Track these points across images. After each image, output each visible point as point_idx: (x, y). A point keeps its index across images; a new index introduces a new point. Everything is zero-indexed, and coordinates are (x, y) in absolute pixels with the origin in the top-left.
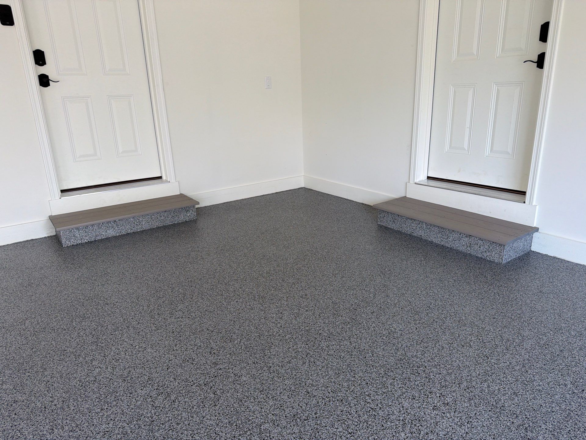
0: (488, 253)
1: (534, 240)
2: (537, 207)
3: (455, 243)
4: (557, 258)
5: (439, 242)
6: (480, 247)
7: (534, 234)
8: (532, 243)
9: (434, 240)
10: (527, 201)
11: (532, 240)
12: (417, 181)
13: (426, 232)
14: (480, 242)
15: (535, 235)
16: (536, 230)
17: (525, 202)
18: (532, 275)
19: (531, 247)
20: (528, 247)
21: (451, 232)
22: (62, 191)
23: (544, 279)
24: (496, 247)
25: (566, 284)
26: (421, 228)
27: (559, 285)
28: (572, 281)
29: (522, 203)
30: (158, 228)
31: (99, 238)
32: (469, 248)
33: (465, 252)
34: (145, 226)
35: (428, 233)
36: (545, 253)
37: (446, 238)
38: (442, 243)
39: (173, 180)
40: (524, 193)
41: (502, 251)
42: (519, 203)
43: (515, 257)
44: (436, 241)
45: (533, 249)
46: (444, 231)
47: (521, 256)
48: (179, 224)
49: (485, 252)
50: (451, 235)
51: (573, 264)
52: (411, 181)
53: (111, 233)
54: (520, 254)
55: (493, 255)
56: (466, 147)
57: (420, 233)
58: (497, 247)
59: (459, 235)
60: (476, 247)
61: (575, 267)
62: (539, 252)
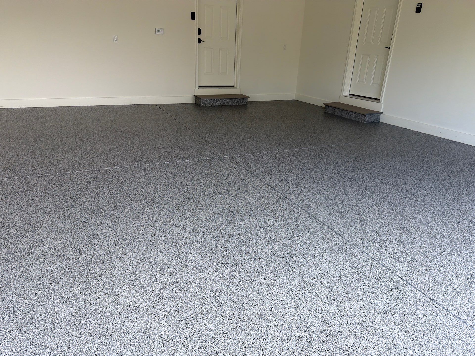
1: (381, 117)
2: (383, 105)
6: (358, 117)
10: (380, 102)
12: (344, 95)
15: (381, 115)
16: (382, 113)
19: (379, 120)
21: (350, 112)
22: (199, 86)
30: (233, 105)
31: (213, 105)
34: (229, 104)
36: (383, 122)
38: (346, 117)
39: (239, 88)
40: (379, 100)
42: (377, 103)
43: (371, 122)
44: (344, 117)
48: (240, 105)
49: (360, 119)
52: (342, 96)
53: (217, 104)
54: (373, 121)
55: (362, 120)
56: (364, 81)
58: (363, 116)
59: (352, 113)
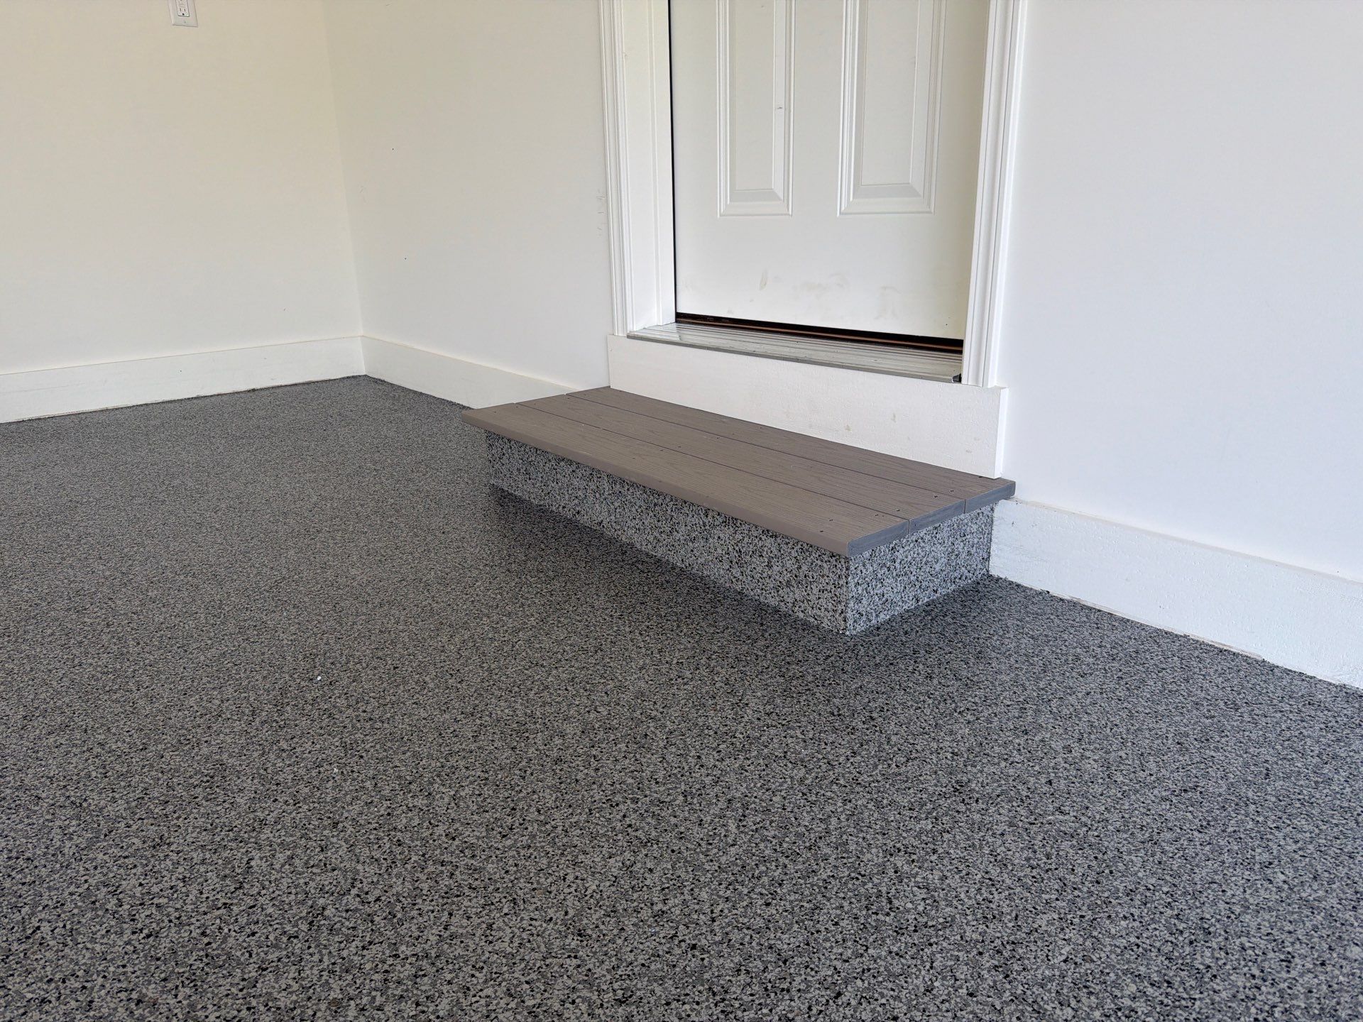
0: (797, 591)
1: (1000, 532)
2: (1006, 395)
3: (695, 551)
4: (1083, 607)
5: (650, 546)
6: (769, 566)
7: (997, 509)
8: (994, 547)
9: (636, 539)
10: (967, 373)
11: (990, 533)
12: (636, 327)
13: (612, 507)
14: (769, 542)
15: (1003, 509)
16: (1006, 489)
17: (958, 379)
18: (950, 689)
19: (986, 560)
20: (975, 562)
21: (679, 507)
23: (997, 710)
24: (819, 562)
25: (1093, 737)
26: (597, 495)
27: (1058, 745)
28: (1122, 720)
29: (949, 381)
32: (736, 571)
33: (727, 585)
35: (618, 510)
36: (1038, 586)
37: (668, 529)
40: (953, 346)
41: (841, 582)
42: (941, 384)
43: (911, 604)
44: (642, 542)
45: (998, 567)
46: (660, 501)
47: (941, 600)
49: (789, 584)
50: (681, 517)
51: (1143, 633)
52: (619, 331)
54: (935, 591)
55: (812, 597)
56: (778, 187)
57: (596, 513)
58: (825, 565)
59: (702, 516)
60: (759, 564)
61: (1147, 646)
62: (1019, 582)
